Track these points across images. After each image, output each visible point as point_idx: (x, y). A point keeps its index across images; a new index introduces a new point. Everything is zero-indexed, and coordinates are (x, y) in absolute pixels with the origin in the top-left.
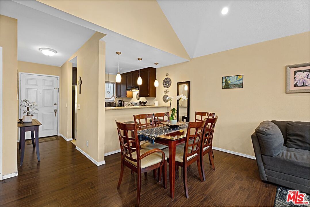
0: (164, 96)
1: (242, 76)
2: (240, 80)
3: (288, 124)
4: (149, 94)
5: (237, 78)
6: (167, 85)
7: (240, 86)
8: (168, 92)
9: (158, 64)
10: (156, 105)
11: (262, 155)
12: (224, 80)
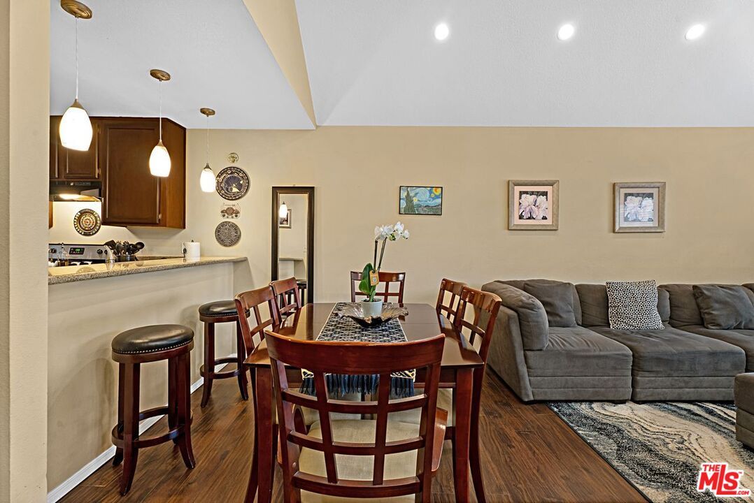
0: (223, 224)
1: (440, 189)
2: (437, 197)
3: (527, 284)
4: (160, 216)
5: (431, 192)
6: (235, 190)
7: (437, 211)
8: (238, 212)
9: (213, 113)
10: (194, 256)
11: (524, 350)
12: (404, 195)
